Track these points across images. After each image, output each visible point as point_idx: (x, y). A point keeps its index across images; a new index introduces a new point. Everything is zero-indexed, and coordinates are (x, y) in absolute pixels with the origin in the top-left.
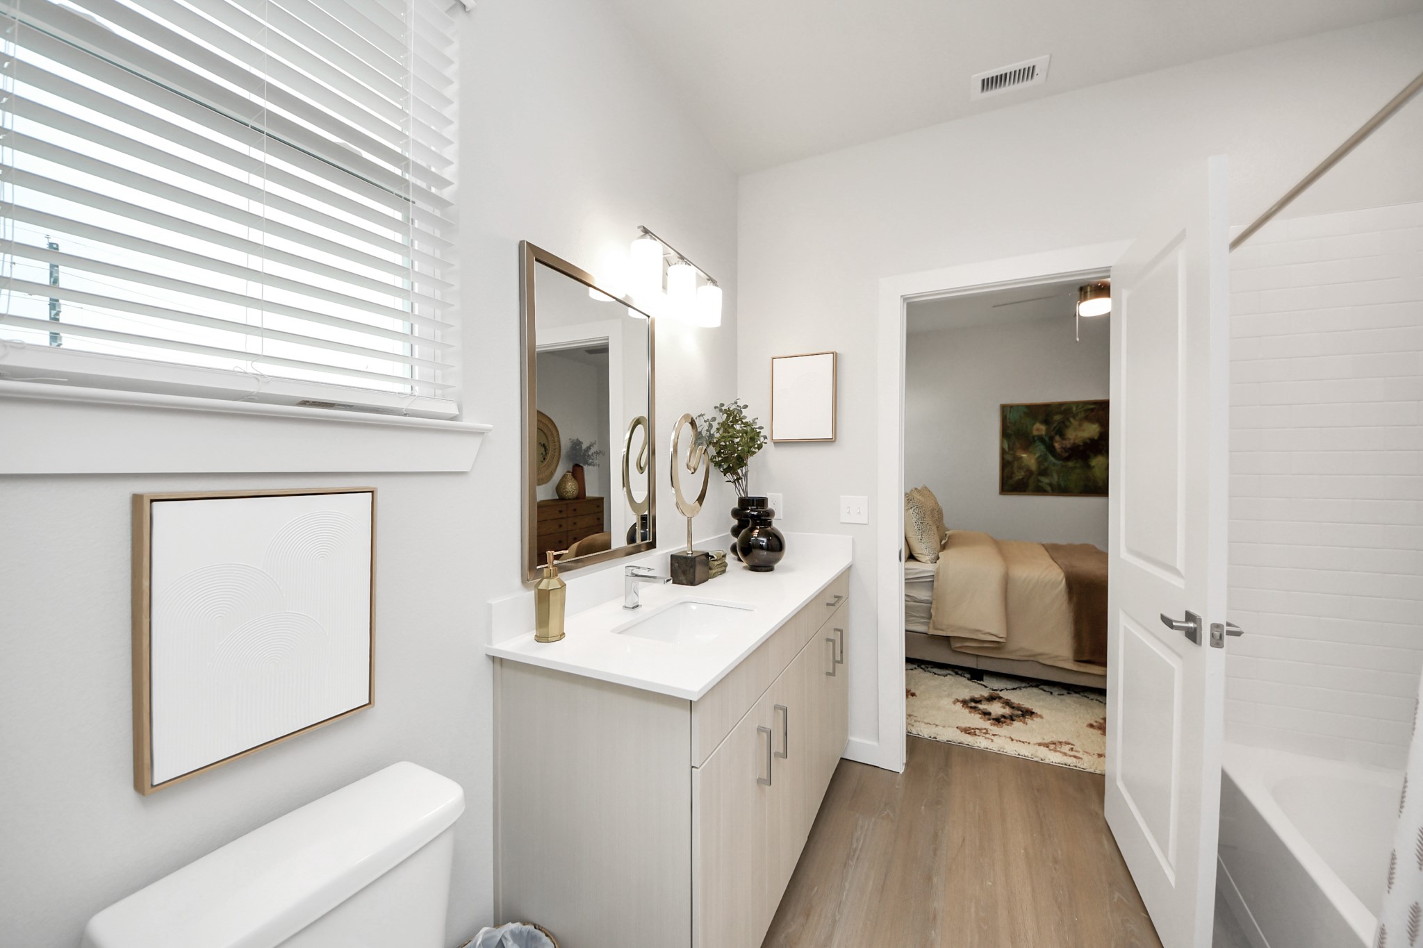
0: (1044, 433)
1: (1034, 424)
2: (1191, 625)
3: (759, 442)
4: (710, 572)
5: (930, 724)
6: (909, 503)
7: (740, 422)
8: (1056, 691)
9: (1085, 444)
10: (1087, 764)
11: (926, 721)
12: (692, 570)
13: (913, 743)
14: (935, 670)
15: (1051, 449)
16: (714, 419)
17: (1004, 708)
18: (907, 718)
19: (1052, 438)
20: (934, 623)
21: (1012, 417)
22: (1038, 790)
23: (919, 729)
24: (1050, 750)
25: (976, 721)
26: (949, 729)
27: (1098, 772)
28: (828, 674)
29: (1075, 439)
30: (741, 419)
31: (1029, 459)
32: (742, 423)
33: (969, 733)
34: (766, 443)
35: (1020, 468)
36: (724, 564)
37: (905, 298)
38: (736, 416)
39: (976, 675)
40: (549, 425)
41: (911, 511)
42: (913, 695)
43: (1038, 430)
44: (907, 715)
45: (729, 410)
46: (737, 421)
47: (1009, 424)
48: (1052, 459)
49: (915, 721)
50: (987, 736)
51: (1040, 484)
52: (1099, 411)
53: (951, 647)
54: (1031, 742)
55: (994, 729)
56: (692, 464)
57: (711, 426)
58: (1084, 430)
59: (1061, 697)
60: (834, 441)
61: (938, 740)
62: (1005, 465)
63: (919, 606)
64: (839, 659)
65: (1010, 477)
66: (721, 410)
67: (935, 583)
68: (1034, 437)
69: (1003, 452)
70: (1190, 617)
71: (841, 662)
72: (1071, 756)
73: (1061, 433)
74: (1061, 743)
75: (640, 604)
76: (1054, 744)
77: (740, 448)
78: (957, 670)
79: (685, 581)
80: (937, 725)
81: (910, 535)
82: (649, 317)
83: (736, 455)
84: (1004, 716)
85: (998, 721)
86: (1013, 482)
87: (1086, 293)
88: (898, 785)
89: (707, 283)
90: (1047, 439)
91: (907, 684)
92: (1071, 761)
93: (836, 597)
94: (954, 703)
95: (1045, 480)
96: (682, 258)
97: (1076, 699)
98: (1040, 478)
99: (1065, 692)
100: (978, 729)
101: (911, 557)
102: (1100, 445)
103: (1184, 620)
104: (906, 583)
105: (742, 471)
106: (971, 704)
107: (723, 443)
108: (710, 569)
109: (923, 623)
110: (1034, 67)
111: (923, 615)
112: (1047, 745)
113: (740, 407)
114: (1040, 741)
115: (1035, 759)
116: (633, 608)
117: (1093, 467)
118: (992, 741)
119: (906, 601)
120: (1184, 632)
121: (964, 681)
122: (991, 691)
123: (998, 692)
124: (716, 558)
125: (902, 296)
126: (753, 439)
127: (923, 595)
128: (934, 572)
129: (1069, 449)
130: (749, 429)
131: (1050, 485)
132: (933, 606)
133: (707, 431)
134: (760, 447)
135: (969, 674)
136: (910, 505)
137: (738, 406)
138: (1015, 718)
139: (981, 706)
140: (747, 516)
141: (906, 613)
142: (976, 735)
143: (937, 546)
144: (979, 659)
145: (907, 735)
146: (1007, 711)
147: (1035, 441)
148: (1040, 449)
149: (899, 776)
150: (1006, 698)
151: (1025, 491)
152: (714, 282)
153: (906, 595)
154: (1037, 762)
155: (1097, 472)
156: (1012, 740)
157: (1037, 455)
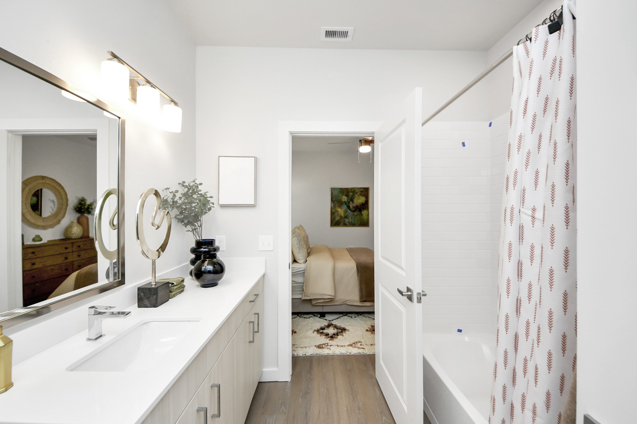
0: (346, 200)
1: (342, 197)
2: (409, 293)
3: (209, 207)
4: (171, 294)
5: (303, 347)
6: (294, 234)
7: (197, 194)
8: (353, 315)
9: (360, 205)
10: (367, 351)
11: (301, 346)
12: (155, 297)
13: (295, 360)
14: (305, 316)
15: (349, 207)
16: (177, 191)
17: (334, 330)
18: (292, 347)
19: (349, 202)
20: (305, 293)
21: (335, 193)
22: (349, 370)
23: (298, 352)
24: (353, 347)
25: (323, 340)
26: (312, 348)
27: (371, 353)
28: (250, 342)
29: (357, 203)
30: (197, 192)
31: (341, 211)
32: (199, 194)
33: (320, 348)
34: (214, 207)
35: (338, 215)
36: (183, 286)
37: (291, 133)
38: (194, 190)
39: (322, 315)
40: (57, 187)
41: (295, 238)
42: (295, 332)
43: (344, 199)
44: (292, 345)
45: (189, 186)
46: (195, 193)
47: (334, 196)
48: (349, 211)
49: (296, 348)
50: (328, 347)
51: (345, 222)
52: (365, 192)
53: (312, 304)
54: (346, 345)
55: (331, 342)
56: (157, 222)
57: (174, 196)
58: (360, 200)
59: (355, 318)
60: (255, 206)
61: (306, 355)
62: (332, 213)
63: (298, 286)
64: (257, 330)
65: (334, 219)
66: (183, 186)
67: (305, 274)
68: (342, 202)
69: (332, 208)
70: (409, 290)
71: (258, 332)
72: (361, 348)
73: (352, 201)
74: (357, 342)
75: (103, 334)
76: (354, 343)
77: (197, 210)
78: (314, 314)
79: (149, 305)
80: (306, 347)
81: (294, 250)
82: (119, 118)
83: (193, 214)
84: (334, 334)
85: (332, 337)
86: (335, 223)
87: (362, 143)
88: (288, 389)
89: (170, 103)
90: (347, 203)
91: (293, 327)
92: (361, 351)
93: (255, 295)
94: (313, 332)
95: (347, 220)
96: (148, 82)
97: (361, 318)
98: (345, 219)
99: (356, 315)
100: (324, 344)
101: (295, 261)
102: (365, 206)
103: (406, 291)
104: (292, 275)
105: (198, 224)
106: (320, 331)
107: (184, 207)
108: (171, 292)
109: (300, 294)
110: (347, 32)
111: (300, 290)
112: (351, 345)
113: (197, 184)
114: (349, 343)
115: (348, 354)
116: (96, 339)
117: (363, 215)
118: (330, 349)
119: (292, 284)
120: (406, 297)
121: (317, 319)
122: (329, 322)
123: (332, 322)
124: (175, 284)
125: (289, 132)
126: (204, 205)
127: (300, 279)
128: (305, 268)
129: (355, 207)
130: (202, 198)
131: (349, 222)
132: (305, 285)
133: (172, 199)
134: (210, 209)
135: (319, 314)
136: (294, 236)
137: (195, 183)
138: (339, 334)
139: (325, 331)
140: (201, 252)
141: (292, 290)
142: (323, 348)
143: (305, 254)
144: (324, 307)
145: (292, 357)
146: (335, 331)
147: (343, 204)
148: (345, 207)
149: (288, 383)
150: (334, 324)
151: (339, 225)
152: (176, 104)
153: (292, 281)
154: (348, 355)
155: (365, 216)
156: (338, 346)
157: (344, 210)
